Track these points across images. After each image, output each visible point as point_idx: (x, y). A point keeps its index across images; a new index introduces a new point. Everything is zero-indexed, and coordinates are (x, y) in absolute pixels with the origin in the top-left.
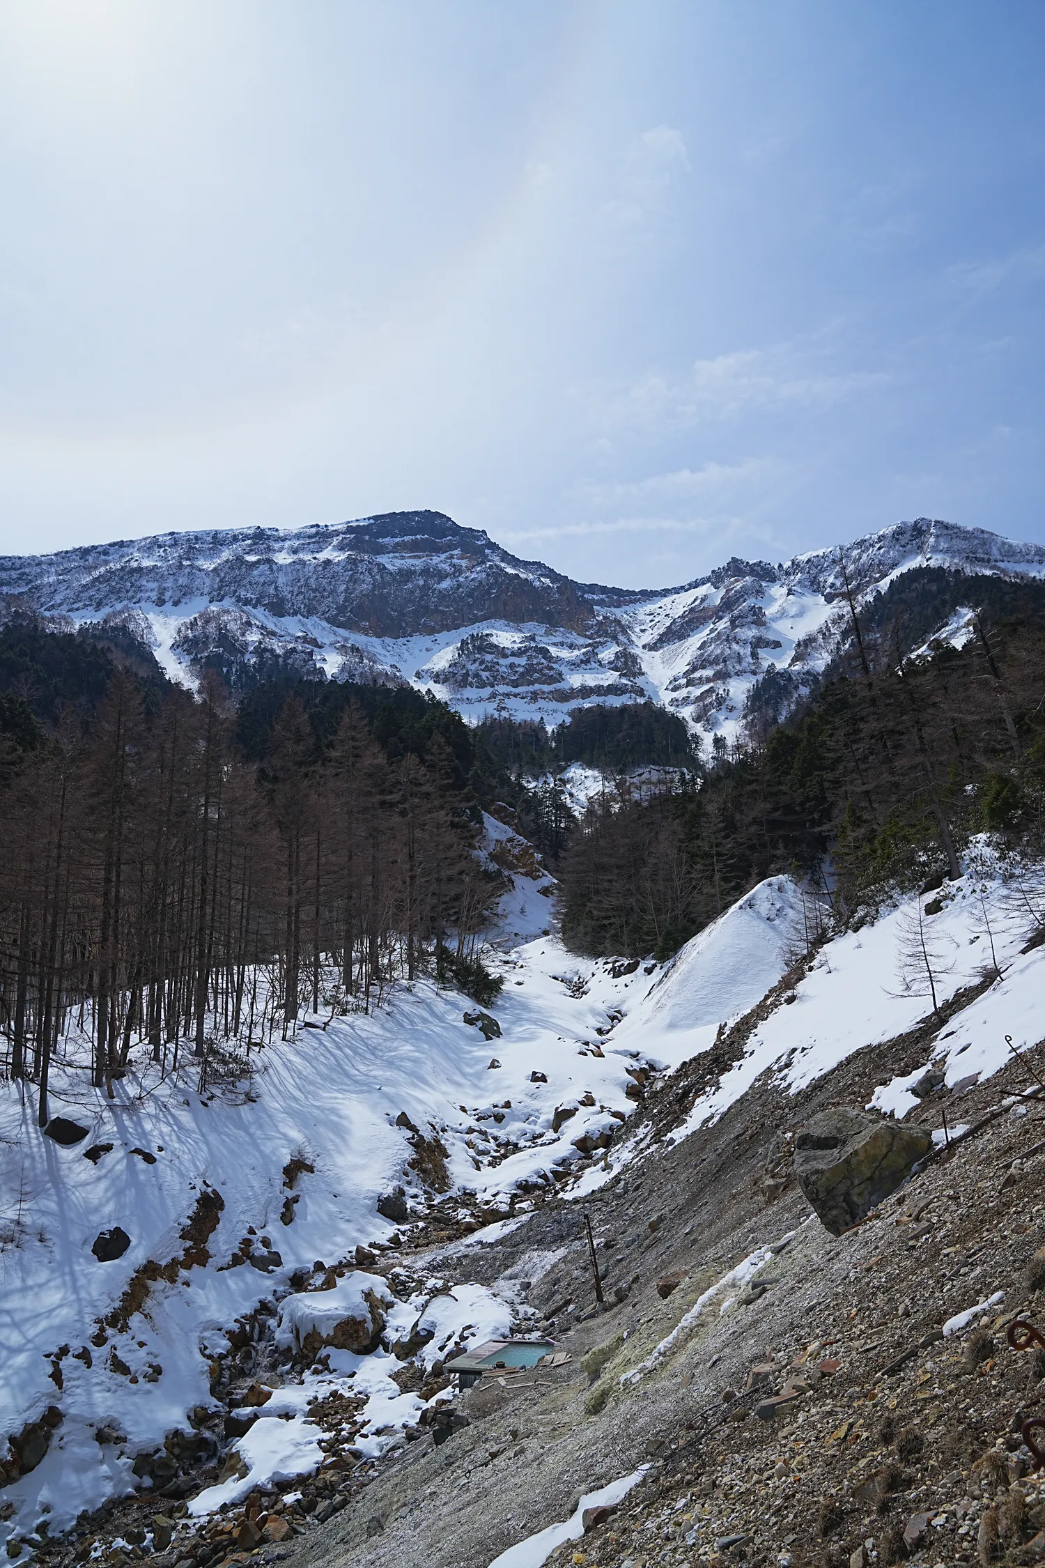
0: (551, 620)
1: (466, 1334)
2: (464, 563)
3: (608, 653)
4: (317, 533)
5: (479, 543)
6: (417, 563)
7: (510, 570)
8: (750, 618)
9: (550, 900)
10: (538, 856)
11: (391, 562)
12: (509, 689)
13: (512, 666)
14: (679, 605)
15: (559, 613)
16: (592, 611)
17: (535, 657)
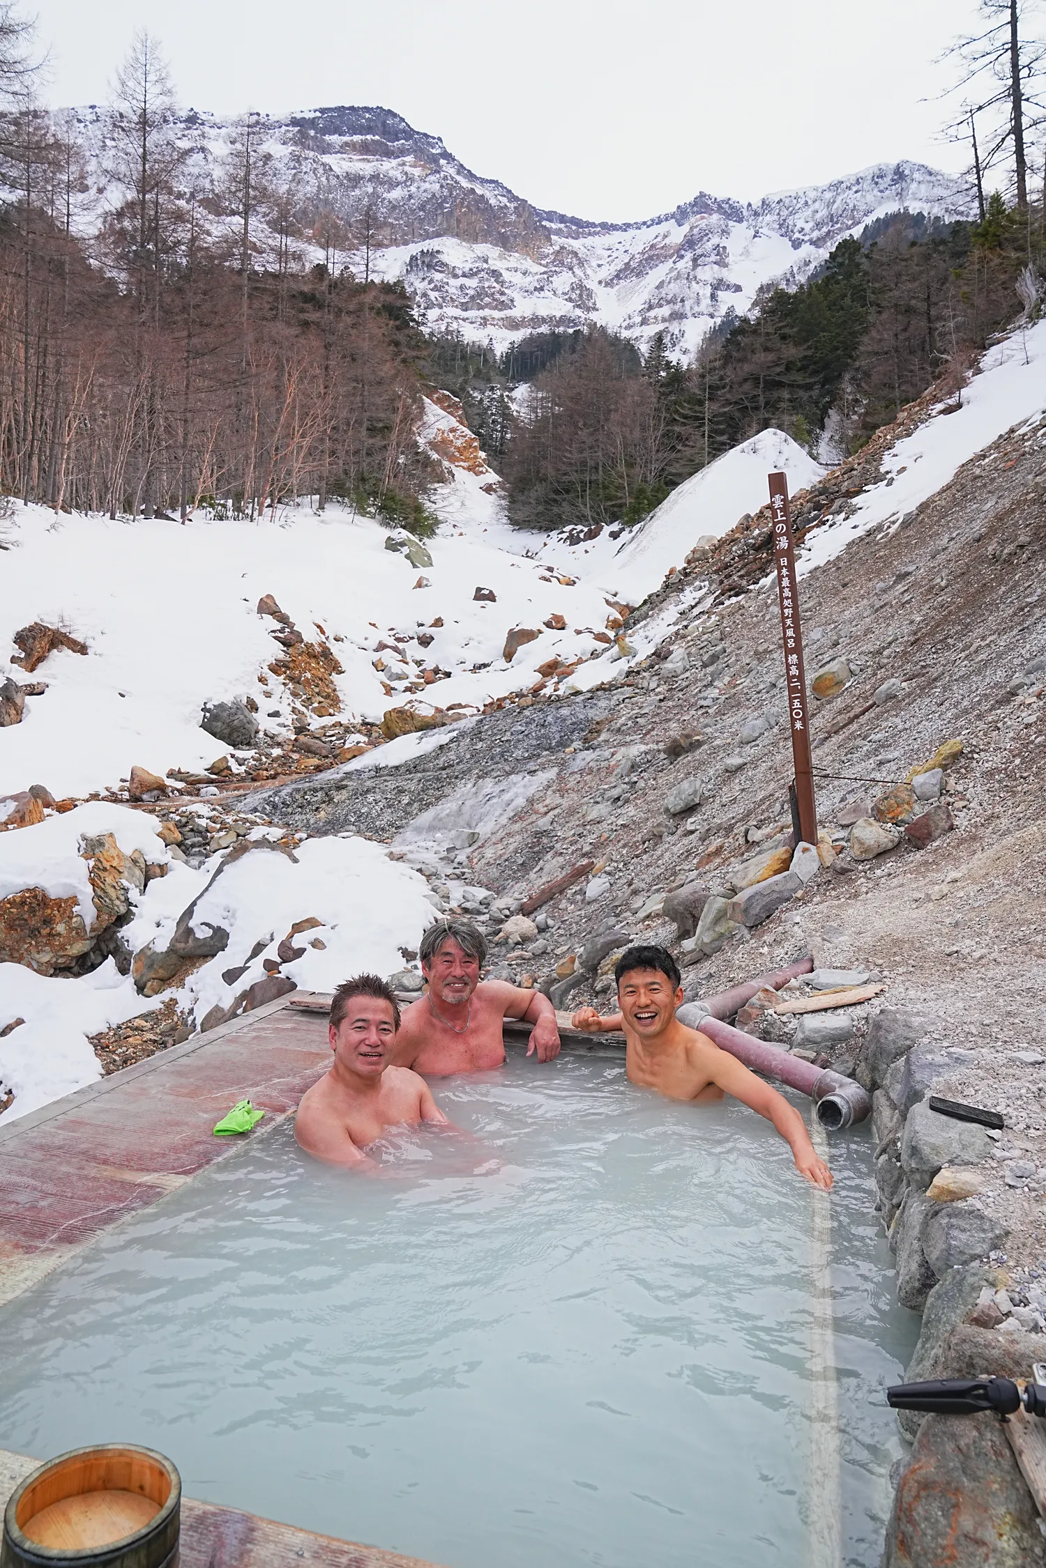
0: (505, 242)
2: (417, 172)
3: (563, 281)
4: (258, 123)
5: (434, 151)
6: (365, 167)
7: (465, 184)
8: (713, 258)
9: (492, 498)
10: (483, 455)
11: (341, 164)
12: (458, 312)
13: (462, 287)
14: (639, 241)
15: (515, 237)
16: (549, 239)
17: (487, 280)
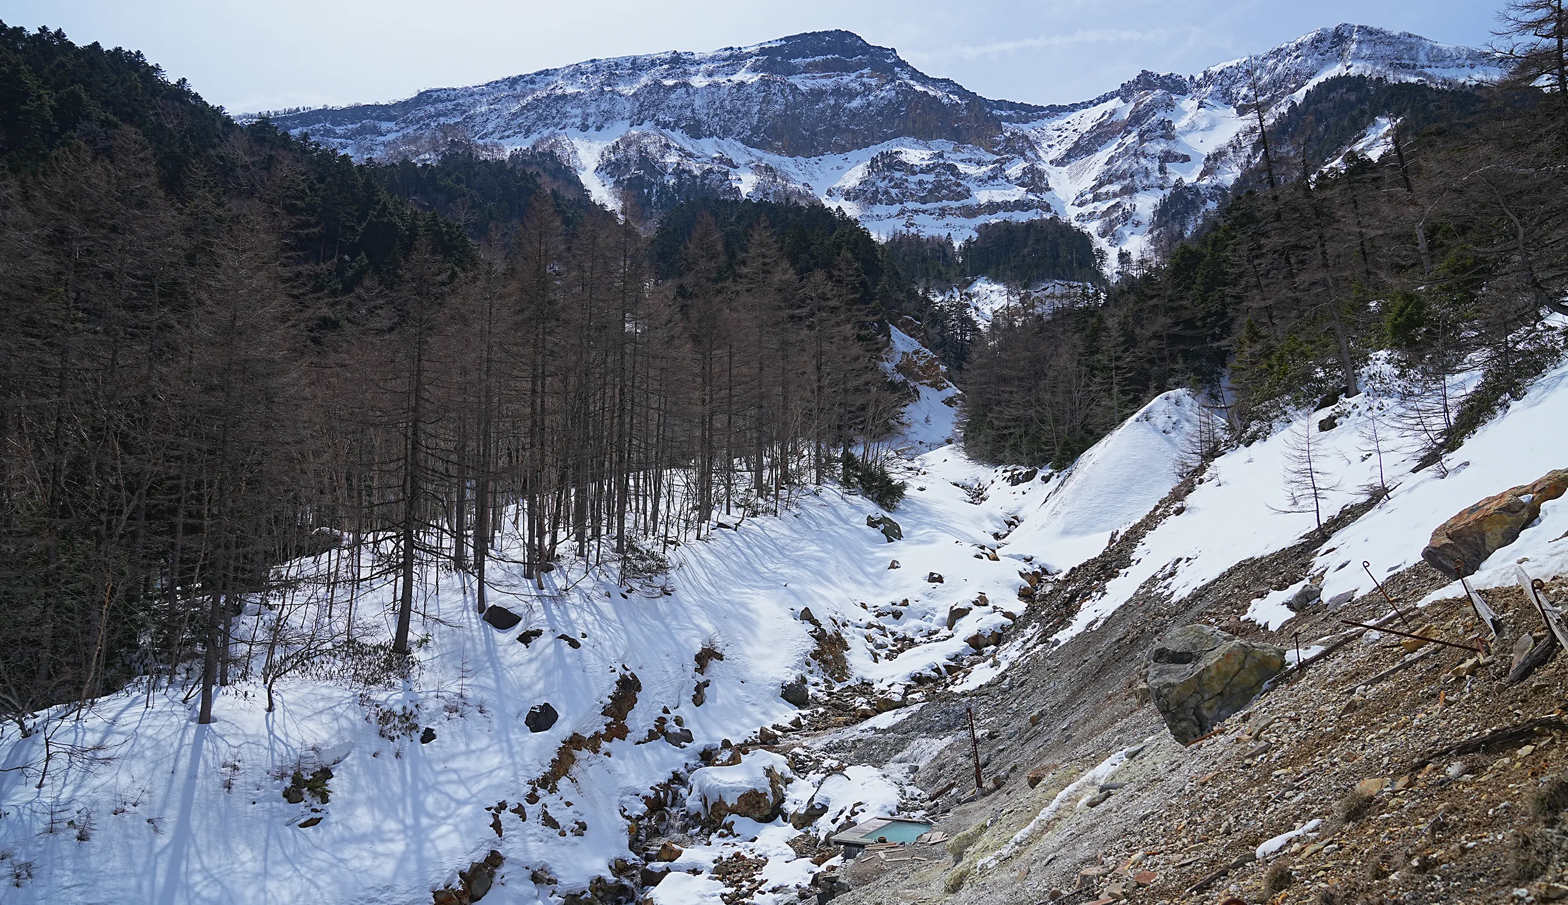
0: (959, 137)
1: (856, 809)
2: (874, 82)
3: (1015, 169)
4: (731, 56)
5: (889, 61)
6: (827, 83)
7: (919, 88)
8: (1159, 132)
9: (953, 411)
10: (943, 368)
11: (803, 83)
12: (917, 206)
13: (920, 183)
14: (1087, 120)
15: (968, 130)
16: (1000, 128)
17: (944, 174)
